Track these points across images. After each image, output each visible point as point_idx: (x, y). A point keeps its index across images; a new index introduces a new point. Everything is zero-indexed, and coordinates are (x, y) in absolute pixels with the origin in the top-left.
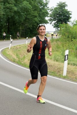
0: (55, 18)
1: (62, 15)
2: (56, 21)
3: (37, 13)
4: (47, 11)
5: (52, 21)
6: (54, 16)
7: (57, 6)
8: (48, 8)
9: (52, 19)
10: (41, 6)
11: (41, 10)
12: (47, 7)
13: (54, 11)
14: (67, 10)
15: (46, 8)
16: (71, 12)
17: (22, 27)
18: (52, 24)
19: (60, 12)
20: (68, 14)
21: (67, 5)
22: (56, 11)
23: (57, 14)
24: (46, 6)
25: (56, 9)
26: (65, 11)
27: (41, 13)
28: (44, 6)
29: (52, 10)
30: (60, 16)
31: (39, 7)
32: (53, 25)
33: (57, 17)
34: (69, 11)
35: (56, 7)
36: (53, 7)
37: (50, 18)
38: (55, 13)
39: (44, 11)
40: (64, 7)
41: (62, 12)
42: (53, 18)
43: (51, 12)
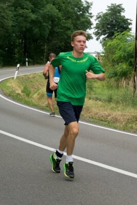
0: (105, 31)
1: (115, 25)
2: (106, 36)
3: (72, 23)
4: (89, 20)
5: (100, 36)
6: (103, 27)
7: (107, 11)
8: (91, 14)
9: (100, 31)
10: (79, 12)
11: (78, 18)
12: (88, 13)
13: (102, 20)
14: (124, 17)
15: (87, 14)
16: (131, 20)
17: (47, 46)
18: (99, 40)
19: (112, 21)
20: (125, 24)
21: (123, 9)
22: (107, 19)
23: (108, 24)
24: (88, 11)
25: (106, 15)
26: (120, 19)
27: (79, 22)
28: (84, 12)
29: (100, 17)
30: (112, 28)
31: (76, 14)
32: (101, 42)
33: (108, 28)
34: (128, 19)
35: (106, 13)
36: (102, 12)
37: (96, 30)
38: (104, 22)
39: (83, 20)
40: (119, 11)
41: (116, 21)
42: (101, 30)
43: (97, 20)
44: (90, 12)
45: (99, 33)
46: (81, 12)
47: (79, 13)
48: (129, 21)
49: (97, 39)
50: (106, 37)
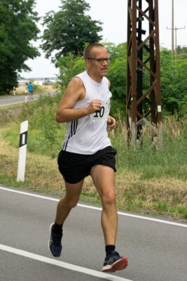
0: (58, 42)
1: (75, 32)
2: (61, 50)
3: (7, 30)
4: (34, 24)
5: (51, 51)
6: (55, 35)
7: (60, 9)
8: (36, 14)
9: (51, 43)
10: (16, 11)
11: (15, 21)
12: (32, 13)
13: (54, 24)
14: (90, 18)
15: (30, 15)
16: (100, 23)
18: (50, 58)
19: (70, 26)
20: (92, 30)
21: (88, 5)
22: (61, 23)
23: (64, 31)
24: (30, 10)
25: (59, 16)
26: (83, 22)
27: (16, 29)
28: (24, 11)
29: (50, 19)
30: (71, 36)
31: (11, 14)
32: (53, 61)
33: (64, 38)
34: (95, 22)
35: (60, 12)
36: (53, 11)
37: (45, 41)
38: (57, 28)
39: (23, 24)
40: (81, 9)
41: (76, 25)
42: (51, 41)
43: (46, 25)
44: (33, 11)
45: (49, 45)
46: (19, 12)
47: (15, 13)
48: (97, 24)
49: (47, 56)
50: (61, 53)
